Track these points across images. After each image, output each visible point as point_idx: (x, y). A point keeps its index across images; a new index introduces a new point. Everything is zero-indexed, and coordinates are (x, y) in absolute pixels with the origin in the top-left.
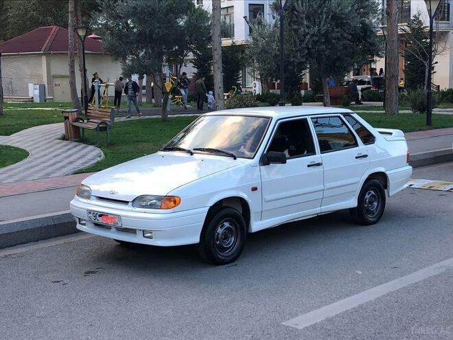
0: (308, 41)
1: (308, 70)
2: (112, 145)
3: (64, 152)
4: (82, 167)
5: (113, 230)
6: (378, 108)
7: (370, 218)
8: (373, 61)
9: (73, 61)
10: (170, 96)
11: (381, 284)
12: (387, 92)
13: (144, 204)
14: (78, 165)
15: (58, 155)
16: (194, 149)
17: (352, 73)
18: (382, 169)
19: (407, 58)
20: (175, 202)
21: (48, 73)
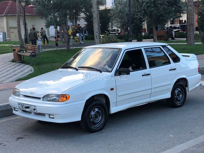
0: (144, 6)
1: (146, 22)
2: (39, 64)
3: (12, 69)
4: (21, 77)
5: (33, 114)
6: (184, 42)
7: (178, 103)
8: (181, 16)
9: (19, 19)
10: (72, 37)
11: (184, 142)
12: (188, 33)
13: (49, 99)
14: (19, 76)
15: (8, 71)
16: (79, 67)
17: (169, 23)
18: (184, 76)
19: (199, 14)
20: (66, 98)
21: (7, 25)
